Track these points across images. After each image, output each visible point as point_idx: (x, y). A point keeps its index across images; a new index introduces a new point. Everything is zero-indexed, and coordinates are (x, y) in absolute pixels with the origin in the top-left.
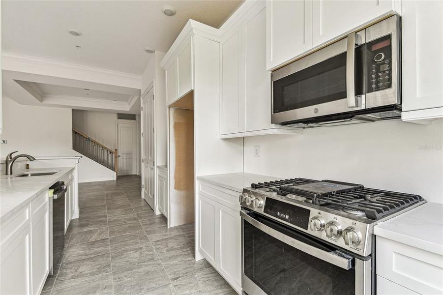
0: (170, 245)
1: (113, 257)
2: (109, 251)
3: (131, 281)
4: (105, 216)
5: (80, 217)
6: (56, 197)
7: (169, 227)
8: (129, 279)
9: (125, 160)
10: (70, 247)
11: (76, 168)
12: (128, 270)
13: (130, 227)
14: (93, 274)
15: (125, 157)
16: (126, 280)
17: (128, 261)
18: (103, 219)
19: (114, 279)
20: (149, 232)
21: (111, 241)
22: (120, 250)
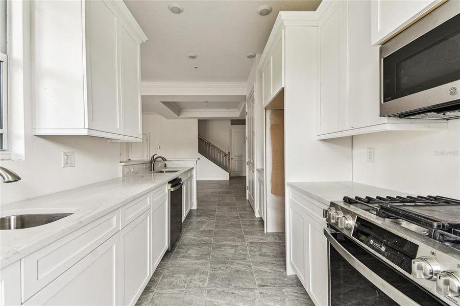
0: (264, 250)
1: (213, 248)
2: (211, 242)
3: (223, 274)
4: (215, 211)
5: (197, 208)
6: (172, 189)
7: (265, 232)
8: (222, 271)
9: (237, 162)
10: (187, 231)
11: (195, 168)
12: (222, 263)
13: (232, 224)
14: (197, 258)
15: (237, 159)
16: (219, 272)
17: (224, 255)
18: (213, 213)
19: (210, 267)
20: (247, 233)
21: (214, 233)
22: (220, 243)
